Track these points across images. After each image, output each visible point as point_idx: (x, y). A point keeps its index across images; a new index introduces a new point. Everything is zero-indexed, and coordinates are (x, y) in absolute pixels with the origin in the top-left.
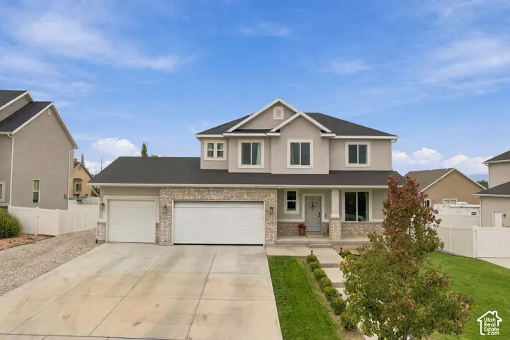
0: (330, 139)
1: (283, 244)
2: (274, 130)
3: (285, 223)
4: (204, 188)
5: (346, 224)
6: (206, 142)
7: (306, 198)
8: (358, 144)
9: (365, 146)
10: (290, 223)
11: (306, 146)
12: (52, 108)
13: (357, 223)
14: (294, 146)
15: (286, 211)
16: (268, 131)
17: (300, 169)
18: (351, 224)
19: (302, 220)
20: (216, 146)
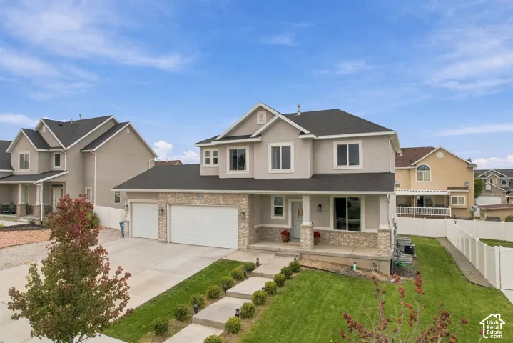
0: (314, 141)
1: (254, 249)
2: (253, 136)
3: (271, 228)
4: (190, 193)
5: (335, 232)
6: (205, 150)
7: (293, 203)
8: (348, 143)
9: (357, 146)
10: (276, 228)
11: (287, 149)
12: (129, 126)
13: (347, 233)
14: (275, 150)
15: (273, 217)
16: (248, 137)
17: (281, 174)
18: (339, 232)
19: (289, 226)
20: (212, 154)
